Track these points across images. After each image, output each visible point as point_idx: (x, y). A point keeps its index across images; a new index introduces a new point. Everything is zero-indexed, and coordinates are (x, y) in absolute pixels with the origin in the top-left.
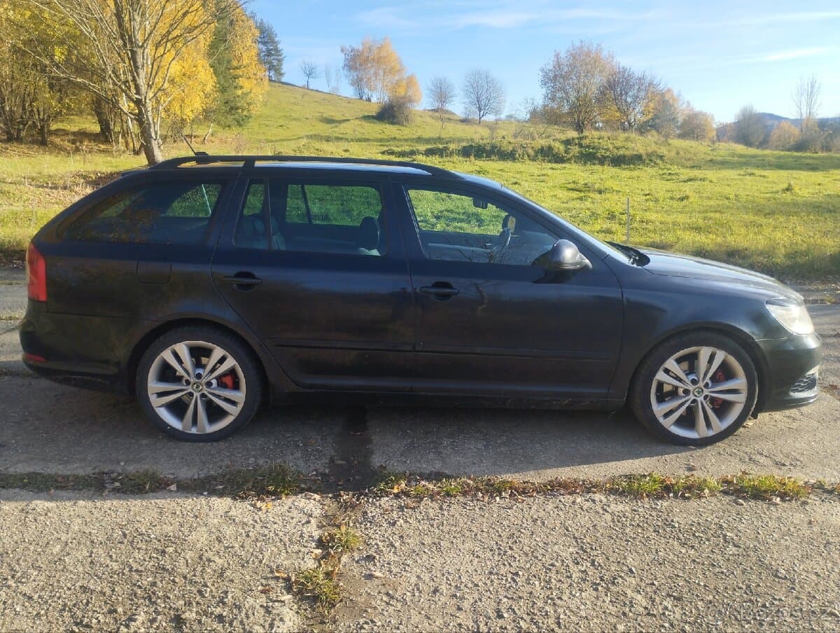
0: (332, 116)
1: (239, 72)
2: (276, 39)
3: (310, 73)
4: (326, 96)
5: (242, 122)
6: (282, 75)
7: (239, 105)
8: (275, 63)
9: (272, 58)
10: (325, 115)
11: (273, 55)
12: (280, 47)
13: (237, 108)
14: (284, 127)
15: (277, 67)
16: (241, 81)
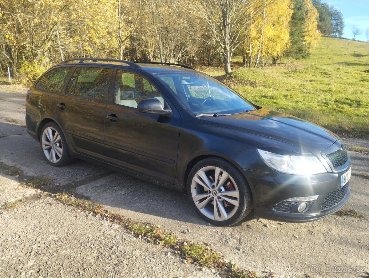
0: (361, 53)
1: (304, 34)
2: (342, 17)
3: (356, 33)
4: (362, 43)
5: (305, 57)
6: (341, 34)
7: (304, 49)
8: (339, 29)
9: (338, 26)
10: (356, 53)
11: (339, 25)
12: (343, 21)
13: (303, 50)
14: (330, 59)
15: (340, 31)
16: (306, 38)
